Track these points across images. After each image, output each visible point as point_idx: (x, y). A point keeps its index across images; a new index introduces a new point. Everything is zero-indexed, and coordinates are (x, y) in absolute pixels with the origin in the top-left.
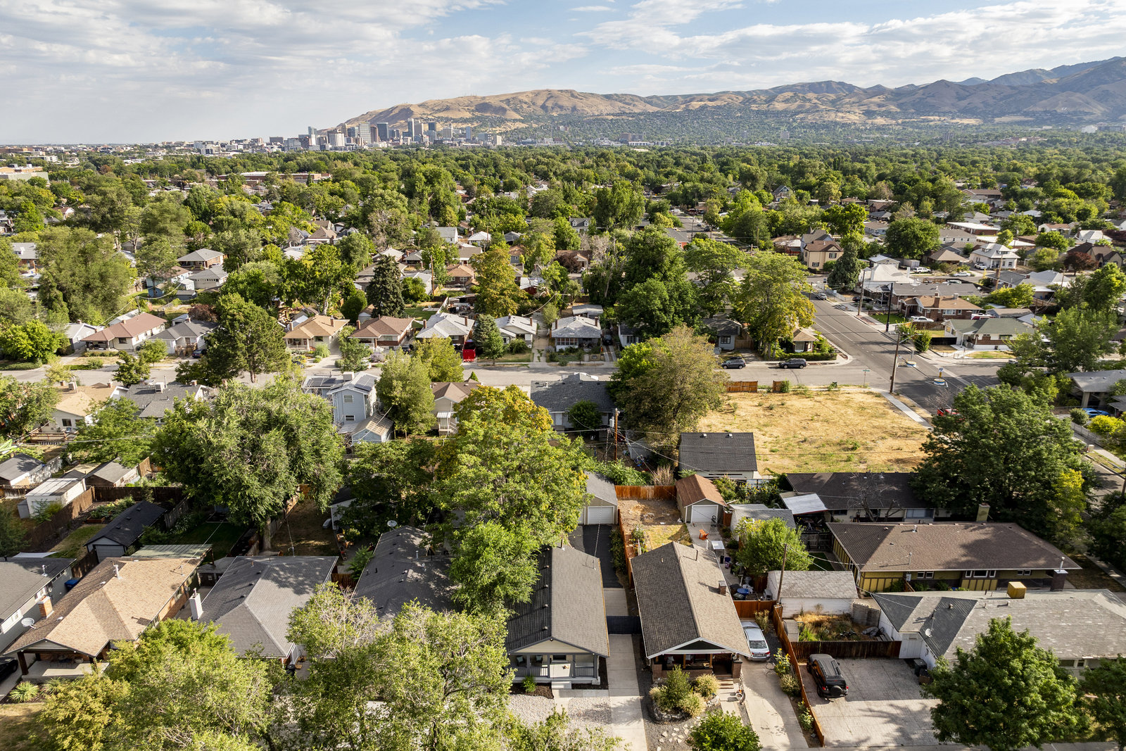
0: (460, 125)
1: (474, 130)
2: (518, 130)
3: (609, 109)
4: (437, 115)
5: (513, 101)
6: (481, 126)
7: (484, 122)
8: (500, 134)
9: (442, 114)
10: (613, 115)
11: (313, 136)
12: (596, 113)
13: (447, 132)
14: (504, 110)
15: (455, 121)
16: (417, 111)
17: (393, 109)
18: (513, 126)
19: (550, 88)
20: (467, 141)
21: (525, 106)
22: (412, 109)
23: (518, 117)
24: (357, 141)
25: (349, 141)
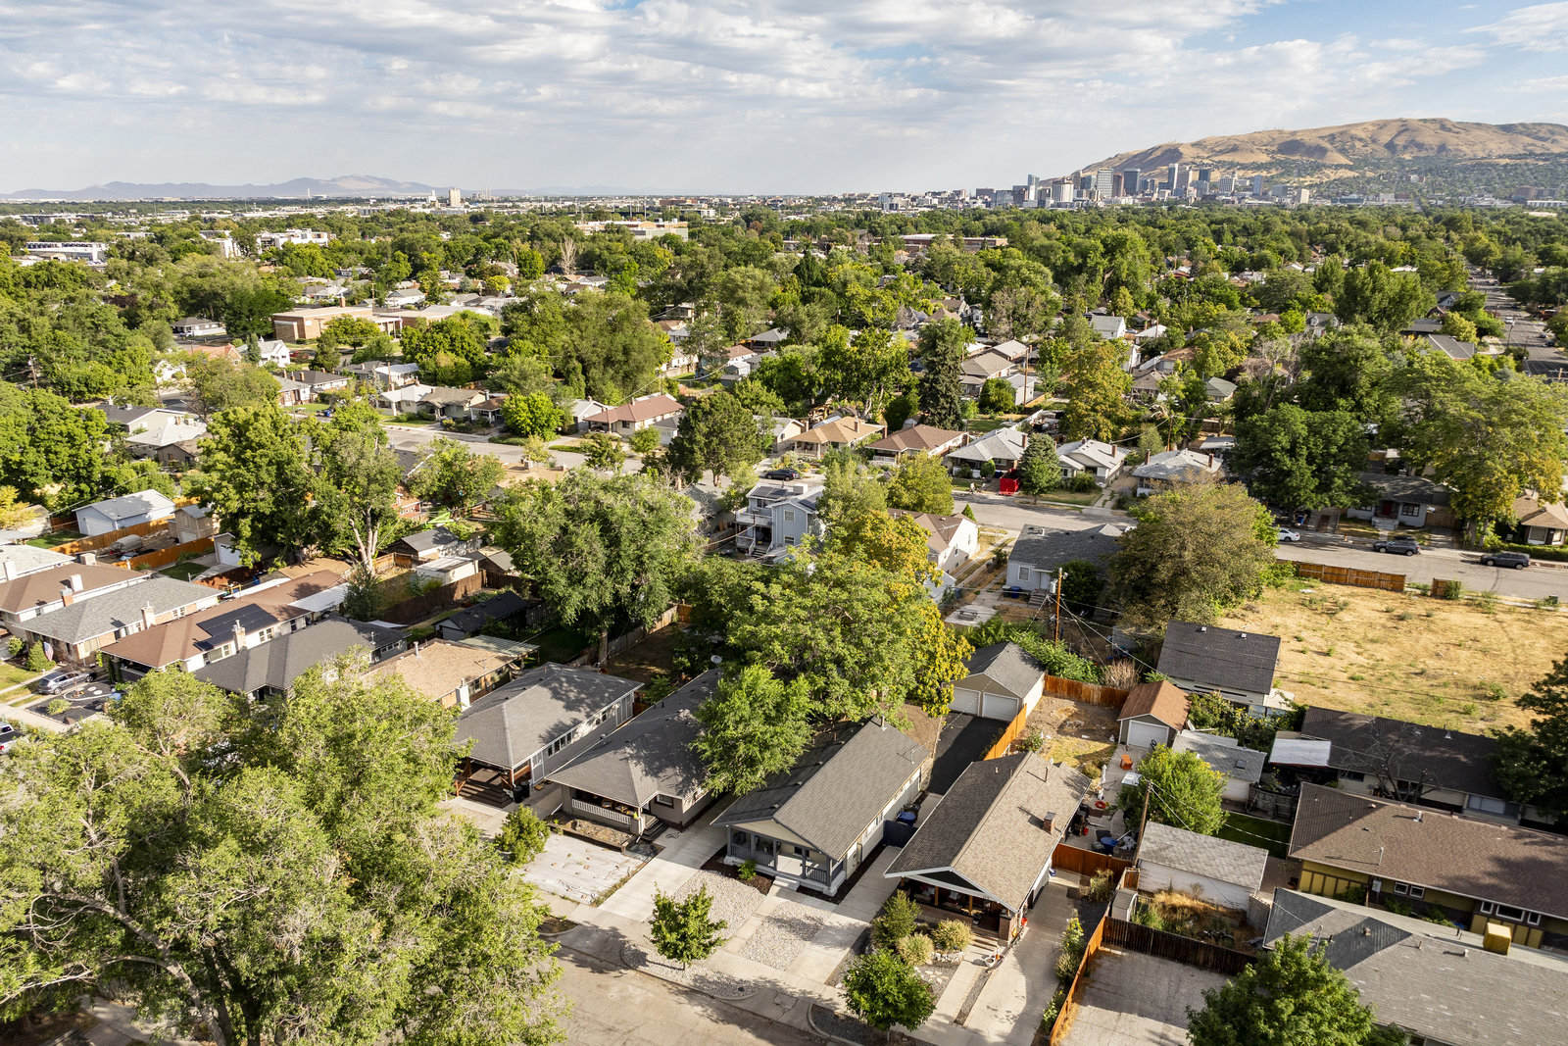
0: (1250, 174)
1: (1268, 180)
2: (1341, 181)
3: (1507, 147)
4: (1216, 159)
5: (1341, 139)
6: (1282, 175)
7: (1287, 168)
8: (1310, 187)
9: (1225, 158)
10: (1509, 157)
11: (1033, 188)
12: (1481, 154)
13: (1225, 183)
14: (1323, 151)
15: (1244, 167)
16: (1188, 153)
17: (1154, 149)
18: (1332, 175)
19: (1405, 117)
20: (1254, 196)
21: (1358, 145)
22: (1181, 149)
23: (1343, 160)
24: (1091, 195)
25: (1080, 194)
